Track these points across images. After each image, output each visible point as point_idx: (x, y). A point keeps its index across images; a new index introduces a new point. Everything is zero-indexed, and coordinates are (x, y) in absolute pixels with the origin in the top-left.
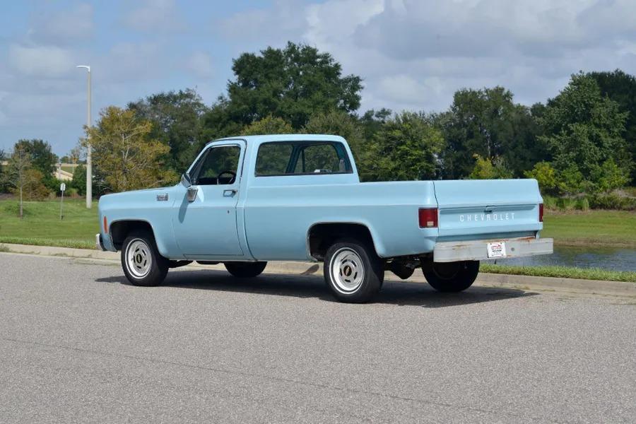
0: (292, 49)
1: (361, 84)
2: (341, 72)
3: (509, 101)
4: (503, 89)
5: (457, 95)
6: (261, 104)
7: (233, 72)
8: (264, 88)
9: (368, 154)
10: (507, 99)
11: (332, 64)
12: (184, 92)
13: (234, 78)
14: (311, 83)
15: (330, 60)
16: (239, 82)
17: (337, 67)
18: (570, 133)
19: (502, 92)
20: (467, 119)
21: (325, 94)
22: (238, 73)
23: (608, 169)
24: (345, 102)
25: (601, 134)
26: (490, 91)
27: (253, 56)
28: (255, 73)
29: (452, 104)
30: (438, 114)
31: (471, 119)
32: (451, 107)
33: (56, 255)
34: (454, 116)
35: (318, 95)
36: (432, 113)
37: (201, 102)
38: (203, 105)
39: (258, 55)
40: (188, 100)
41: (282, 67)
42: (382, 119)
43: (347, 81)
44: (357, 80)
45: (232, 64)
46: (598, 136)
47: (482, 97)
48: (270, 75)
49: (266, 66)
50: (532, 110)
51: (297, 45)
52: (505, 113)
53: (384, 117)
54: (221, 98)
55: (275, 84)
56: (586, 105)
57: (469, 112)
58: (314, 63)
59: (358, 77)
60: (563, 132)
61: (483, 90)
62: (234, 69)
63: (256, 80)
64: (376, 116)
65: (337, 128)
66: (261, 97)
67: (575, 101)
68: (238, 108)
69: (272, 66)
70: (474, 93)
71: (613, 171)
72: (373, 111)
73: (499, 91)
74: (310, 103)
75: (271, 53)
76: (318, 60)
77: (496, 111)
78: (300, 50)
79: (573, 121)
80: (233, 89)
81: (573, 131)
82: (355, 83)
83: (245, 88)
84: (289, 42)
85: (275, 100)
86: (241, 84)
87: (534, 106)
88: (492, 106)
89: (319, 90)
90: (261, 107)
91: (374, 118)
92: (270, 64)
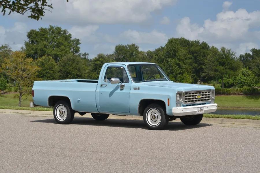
0: (51, 28)
1: (80, 42)
2: (71, 37)
3: (137, 50)
4: (135, 45)
5: (116, 47)
6: (39, 51)
7: (27, 37)
8: (40, 44)
9: (87, 71)
10: (136, 49)
11: (68, 34)
12: (4, 45)
13: (28, 40)
14: (59, 43)
15: (67, 32)
16: (30, 41)
17: (70, 35)
18: (167, 62)
19: (134, 46)
20: (121, 57)
21: (65, 46)
22: (29, 38)
23: (185, 77)
24: (74, 50)
25: (180, 63)
26: (130, 45)
27: (35, 31)
28: (36, 38)
29: (114, 51)
30: (109, 55)
31: (122, 57)
32: (114, 52)
33: (14, 113)
34: (115, 55)
35: (63, 47)
36: (107, 54)
37: (11, 50)
38: (11, 51)
39: (38, 30)
40: (6, 49)
41: (47, 35)
42: (84, 57)
43: (74, 41)
44: (78, 40)
45: (27, 34)
46: (179, 64)
47: (127, 48)
48: (42, 39)
49: (41, 35)
50: (147, 53)
51: (53, 26)
52: (136, 54)
53: (85, 56)
54: (22, 48)
55: (45, 42)
56: (174, 51)
57: (122, 54)
58: (60, 33)
59: (78, 39)
60: (165, 62)
61: (127, 45)
62: (27, 36)
63: (37, 41)
64: (82, 56)
65: (74, 60)
66: (40, 47)
67: (169, 49)
68: (29, 52)
69: (44, 35)
70: (123, 46)
71: (187, 78)
72: (81, 54)
73: (133, 45)
74: (59, 50)
75: (42, 30)
76: (62, 32)
77: (132, 53)
78: (54, 28)
79: (169, 57)
80: (27, 44)
81: (169, 62)
82: (77, 42)
83: (32, 44)
84: (50, 25)
85: (45, 49)
86: (30, 42)
87: (148, 52)
88: (131, 52)
89: (62, 45)
90: (39, 52)
91: (81, 56)
92: (42, 34)
